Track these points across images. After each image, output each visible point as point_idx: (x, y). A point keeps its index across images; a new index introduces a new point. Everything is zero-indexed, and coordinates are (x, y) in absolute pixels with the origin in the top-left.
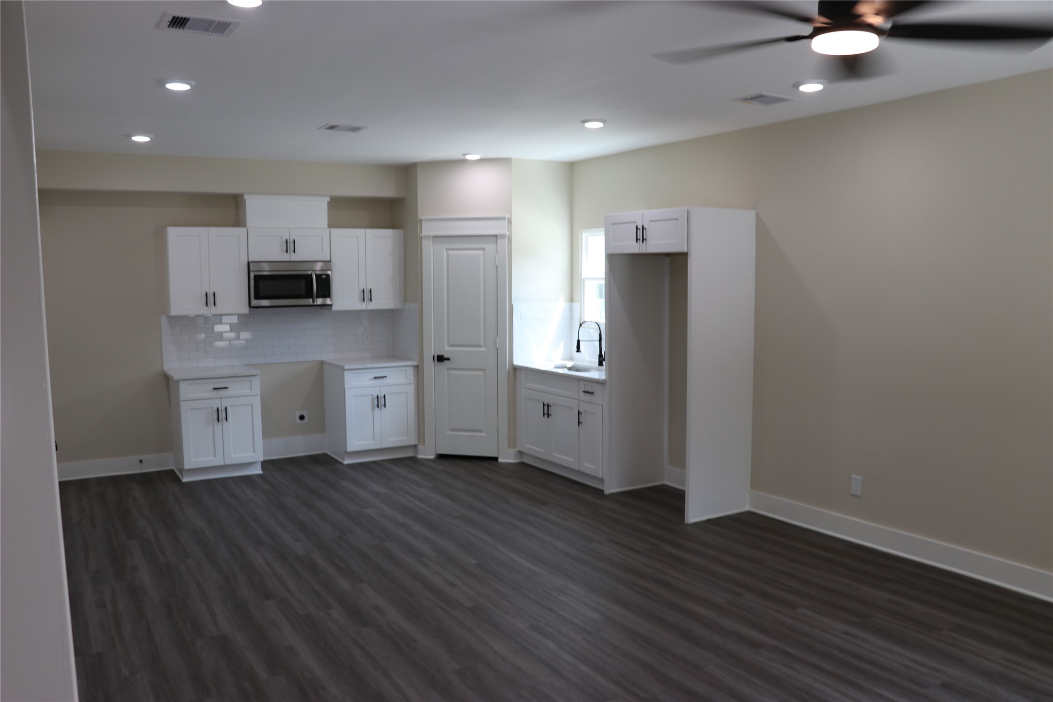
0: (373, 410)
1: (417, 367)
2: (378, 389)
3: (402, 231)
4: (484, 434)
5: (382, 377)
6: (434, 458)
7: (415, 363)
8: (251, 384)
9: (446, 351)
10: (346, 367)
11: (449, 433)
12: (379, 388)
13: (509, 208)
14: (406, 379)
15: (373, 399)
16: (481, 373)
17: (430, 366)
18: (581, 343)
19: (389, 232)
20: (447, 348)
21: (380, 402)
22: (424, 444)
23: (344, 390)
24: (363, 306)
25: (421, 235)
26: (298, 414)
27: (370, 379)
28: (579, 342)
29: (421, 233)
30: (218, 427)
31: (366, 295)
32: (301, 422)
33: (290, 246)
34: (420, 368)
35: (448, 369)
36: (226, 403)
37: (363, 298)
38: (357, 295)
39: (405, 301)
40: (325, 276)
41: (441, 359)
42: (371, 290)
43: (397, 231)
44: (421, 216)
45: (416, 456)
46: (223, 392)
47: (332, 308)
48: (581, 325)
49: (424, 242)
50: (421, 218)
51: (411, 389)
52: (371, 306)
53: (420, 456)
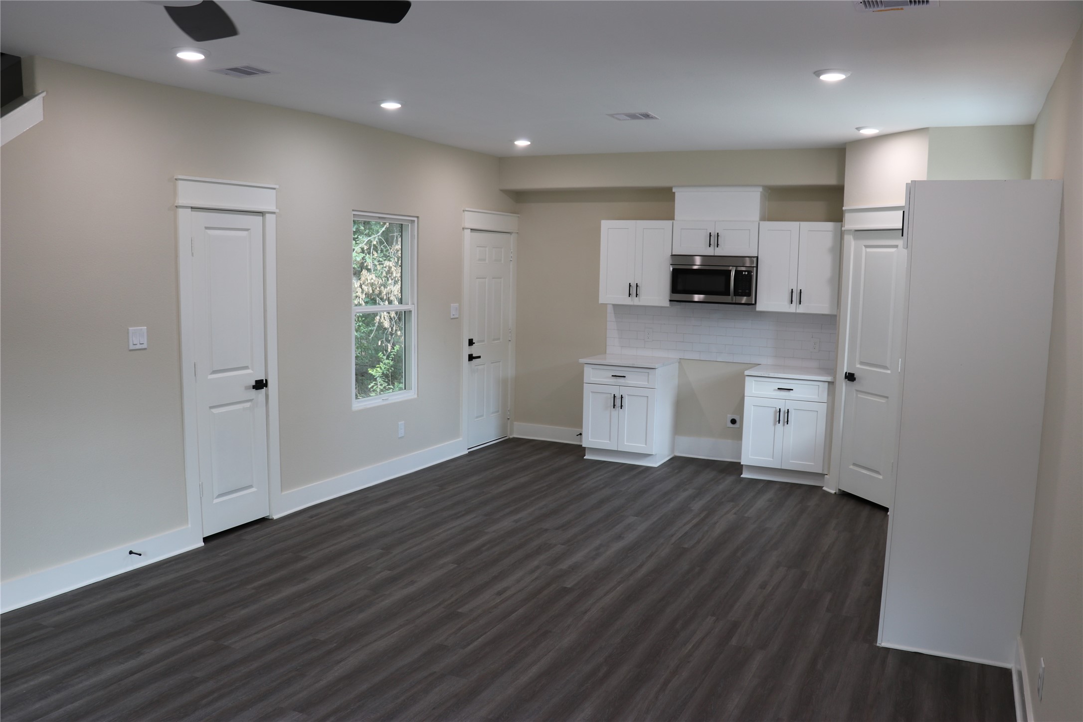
0: (775, 424)
1: (831, 383)
2: (782, 401)
4: (881, 477)
5: (788, 390)
6: (836, 494)
7: (829, 379)
8: (648, 376)
9: (857, 369)
10: (747, 373)
11: (851, 467)
14: (818, 396)
15: (776, 412)
16: (883, 401)
17: (843, 385)
19: (829, 226)
20: (858, 366)
21: (782, 417)
22: (829, 474)
23: (744, 397)
24: (792, 309)
25: (844, 229)
26: (730, 417)
27: (775, 390)
29: (844, 226)
30: (615, 413)
31: (796, 296)
32: (732, 426)
33: (714, 239)
34: (833, 385)
35: (857, 391)
36: (624, 391)
37: (791, 299)
38: (785, 296)
40: (746, 273)
41: (850, 377)
42: (801, 291)
43: (838, 225)
46: (621, 380)
47: (755, 308)
49: (845, 237)
50: (845, 208)
51: (823, 409)
52: (801, 309)
53: (825, 488)
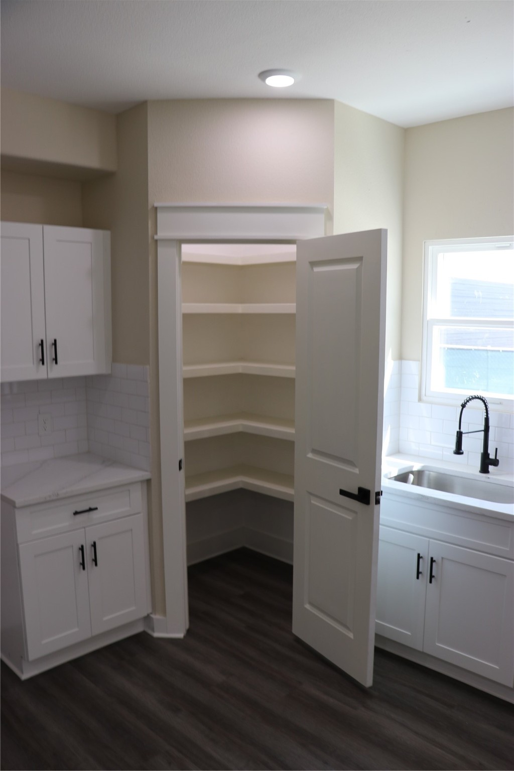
0: (75, 572)
2: (83, 533)
3: (107, 233)
5: (91, 510)
6: (184, 637)
7: (146, 475)
10: (19, 501)
12: (84, 529)
13: (327, 191)
14: (130, 505)
15: (73, 553)
18: (464, 437)
19: (86, 234)
21: (86, 556)
22: (164, 612)
23: (17, 545)
24: (42, 373)
25: (156, 237)
27: (67, 517)
28: (460, 435)
29: (156, 233)
31: (47, 351)
34: (154, 483)
37: (41, 357)
38: (30, 353)
39: (115, 359)
42: (55, 341)
43: (100, 232)
44: (155, 200)
45: (150, 632)
48: (463, 406)
49: (161, 251)
50: (156, 205)
51: (139, 523)
52: (58, 371)
53: (156, 635)
